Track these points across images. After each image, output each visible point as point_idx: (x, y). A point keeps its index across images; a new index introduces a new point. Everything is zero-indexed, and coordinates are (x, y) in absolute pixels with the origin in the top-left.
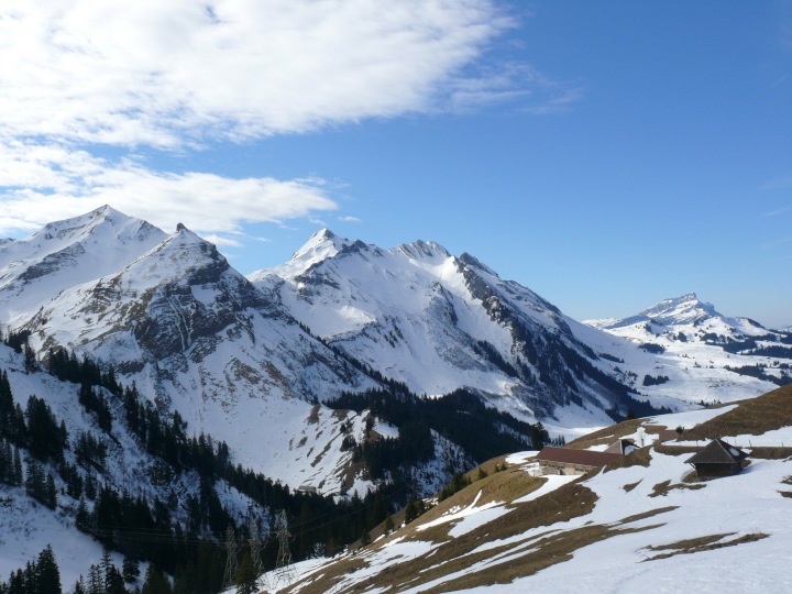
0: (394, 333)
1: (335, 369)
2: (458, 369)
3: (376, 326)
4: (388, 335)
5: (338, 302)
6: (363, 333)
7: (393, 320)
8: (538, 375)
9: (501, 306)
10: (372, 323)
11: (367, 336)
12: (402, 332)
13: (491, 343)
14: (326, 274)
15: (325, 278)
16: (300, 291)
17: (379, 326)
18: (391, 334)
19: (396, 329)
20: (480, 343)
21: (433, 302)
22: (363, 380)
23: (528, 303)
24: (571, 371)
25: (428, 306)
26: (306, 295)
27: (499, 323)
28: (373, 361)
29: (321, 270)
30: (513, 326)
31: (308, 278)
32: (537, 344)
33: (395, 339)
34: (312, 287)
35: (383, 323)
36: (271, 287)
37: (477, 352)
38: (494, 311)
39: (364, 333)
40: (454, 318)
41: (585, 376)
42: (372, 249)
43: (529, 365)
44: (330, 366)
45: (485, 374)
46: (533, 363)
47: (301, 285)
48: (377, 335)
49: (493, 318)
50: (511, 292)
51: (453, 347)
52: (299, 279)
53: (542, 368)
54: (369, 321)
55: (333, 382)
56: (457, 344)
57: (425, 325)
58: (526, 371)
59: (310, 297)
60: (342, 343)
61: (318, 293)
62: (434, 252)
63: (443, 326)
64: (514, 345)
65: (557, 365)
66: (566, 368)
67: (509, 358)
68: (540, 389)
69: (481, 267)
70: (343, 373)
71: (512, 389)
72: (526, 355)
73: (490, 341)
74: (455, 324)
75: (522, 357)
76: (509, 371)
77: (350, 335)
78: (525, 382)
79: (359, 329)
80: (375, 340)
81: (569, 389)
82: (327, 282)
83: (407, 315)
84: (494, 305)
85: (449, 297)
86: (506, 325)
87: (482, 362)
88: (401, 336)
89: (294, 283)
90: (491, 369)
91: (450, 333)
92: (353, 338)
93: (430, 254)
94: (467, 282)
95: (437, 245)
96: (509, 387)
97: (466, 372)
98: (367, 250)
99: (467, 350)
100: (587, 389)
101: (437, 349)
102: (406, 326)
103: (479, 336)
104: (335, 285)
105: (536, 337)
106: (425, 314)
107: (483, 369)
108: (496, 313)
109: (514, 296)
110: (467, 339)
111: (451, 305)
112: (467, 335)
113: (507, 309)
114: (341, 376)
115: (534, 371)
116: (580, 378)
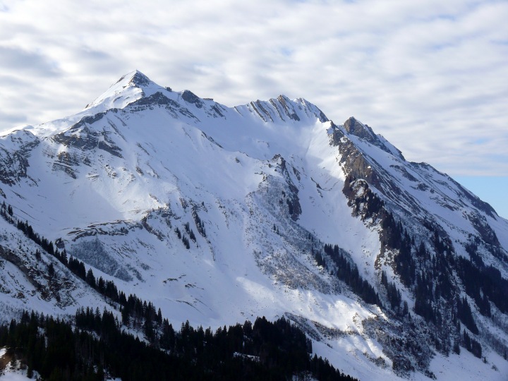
0: (193, 227)
1: (31, 275)
2: (286, 287)
3: (166, 215)
4: (182, 229)
5: (115, 175)
6: (144, 225)
7: (195, 207)
8: (411, 304)
9: (369, 194)
10: (160, 210)
11: (149, 229)
12: (206, 227)
13: (346, 249)
14: (104, 133)
15: (101, 139)
16: (61, 157)
17: (171, 214)
18: (187, 227)
19: (198, 220)
20: (328, 249)
21: (265, 184)
22: (80, 295)
23: (435, 195)
24: (471, 301)
25: (256, 188)
26: (68, 164)
27: (364, 219)
28: (146, 268)
29: (97, 127)
30: (384, 225)
31: (74, 138)
32: (418, 254)
33: (193, 237)
34: (79, 152)
35: (179, 211)
36: (16, 147)
37: (321, 262)
38: (358, 201)
39: (146, 226)
40: (294, 209)
41: (494, 310)
42: (208, 106)
43: (400, 286)
44: (24, 270)
45: (327, 296)
46: (407, 282)
47: (63, 148)
48: (164, 229)
49: (356, 213)
50: (412, 178)
51: (283, 252)
52: (61, 138)
53: (422, 294)
54: (156, 205)
55: (21, 296)
56: (291, 248)
57: (246, 216)
58: (394, 296)
59: (74, 167)
60: (101, 238)
61: (87, 162)
62: (301, 113)
63: (274, 220)
64: (382, 255)
65: (446, 289)
66: (463, 295)
67: (370, 275)
68: (413, 326)
69: (374, 139)
70: (44, 282)
71: (364, 323)
72: (397, 270)
73: (345, 246)
74: (295, 218)
75: (390, 272)
76: (367, 295)
77: (119, 227)
78: (388, 313)
79: (139, 218)
80: (160, 237)
81: (463, 328)
82: (102, 146)
83: (220, 199)
84: (361, 192)
85: (293, 177)
86: (373, 224)
87: (326, 278)
88: (203, 232)
89: (53, 145)
90: (338, 290)
91: (282, 231)
92: (124, 231)
93: (295, 117)
94: (343, 160)
95: (309, 104)
96: (359, 320)
97: (296, 292)
98: (199, 106)
99: (306, 258)
100: (494, 330)
101: (257, 255)
102: (214, 218)
103: (328, 238)
104: (115, 151)
105: (418, 245)
106: (249, 200)
107: (324, 288)
108: (362, 205)
109: (415, 184)
110: (309, 242)
111: (294, 189)
112: (310, 237)
113: (378, 199)
114: (39, 287)
115: (407, 297)
116: (485, 311)
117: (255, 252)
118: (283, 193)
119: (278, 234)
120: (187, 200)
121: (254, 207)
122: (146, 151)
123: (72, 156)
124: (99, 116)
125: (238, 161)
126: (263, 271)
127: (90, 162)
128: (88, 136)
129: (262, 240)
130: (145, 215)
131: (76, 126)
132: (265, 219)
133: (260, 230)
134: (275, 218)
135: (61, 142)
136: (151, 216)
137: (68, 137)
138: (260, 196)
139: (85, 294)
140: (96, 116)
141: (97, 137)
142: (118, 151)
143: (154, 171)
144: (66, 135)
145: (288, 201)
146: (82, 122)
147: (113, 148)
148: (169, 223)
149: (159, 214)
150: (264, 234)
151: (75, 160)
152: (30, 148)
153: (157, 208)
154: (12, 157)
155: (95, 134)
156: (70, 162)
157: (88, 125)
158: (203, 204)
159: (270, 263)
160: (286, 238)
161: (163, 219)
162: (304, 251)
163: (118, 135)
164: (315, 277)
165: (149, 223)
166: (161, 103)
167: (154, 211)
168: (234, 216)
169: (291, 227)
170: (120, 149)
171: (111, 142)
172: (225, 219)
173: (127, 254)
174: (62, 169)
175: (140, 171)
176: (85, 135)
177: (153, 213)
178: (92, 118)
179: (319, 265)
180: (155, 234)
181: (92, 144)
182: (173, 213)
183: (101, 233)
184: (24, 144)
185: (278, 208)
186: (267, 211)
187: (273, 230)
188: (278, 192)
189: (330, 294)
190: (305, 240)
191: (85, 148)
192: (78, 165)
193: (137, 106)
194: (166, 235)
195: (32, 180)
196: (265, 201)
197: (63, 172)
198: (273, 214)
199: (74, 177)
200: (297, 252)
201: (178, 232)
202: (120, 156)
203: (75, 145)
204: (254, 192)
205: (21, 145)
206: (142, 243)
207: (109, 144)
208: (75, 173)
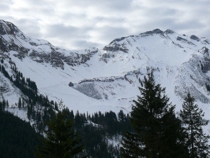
117: (176, 87)
118: (200, 61)
119: (192, 79)
120: (150, 67)
121: (184, 68)
122: (139, 50)
123: (107, 54)
124: (123, 38)
125: (185, 51)
126: (176, 94)
127: (114, 56)
128: (116, 46)
129: (182, 81)
130: (126, 74)
131: (111, 43)
132: (187, 73)
133: (182, 77)
134: (193, 72)
135: (105, 50)
136: (129, 74)
137: (108, 47)
138: (188, 64)
139: (13, 94)
140: (121, 38)
141: (120, 46)
142: (127, 51)
143: (139, 57)
144: (107, 47)
145: (202, 65)
146: (114, 41)
147: (124, 50)
148: (137, 76)
149: (134, 73)
150: (183, 79)
151: (108, 56)
152: (93, 53)
153: (133, 70)
154: (79, 56)
155: (119, 45)
156: (106, 57)
157: (117, 42)
158: (158, 68)
159: (181, 91)
160: (195, 80)
161: (135, 75)
162: (202, 85)
163: (129, 44)
164: (202, 96)
165: (127, 77)
166: (158, 33)
167: (131, 72)
168: (171, 72)
169: (200, 76)
170: (128, 50)
171: (125, 47)
172: (167, 74)
173: (107, 89)
174: (103, 60)
175: (133, 57)
176: (114, 46)
177: (130, 73)
178: (119, 39)
179: (208, 91)
180: (129, 81)
181: (117, 49)
182: (140, 72)
183: (97, 81)
184: (91, 52)
185: (196, 68)
186: (190, 70)
187: (190, 77)
188: (198, 61)
189: (208, 103)
190: (206, 80)
191: (114, 51)
192: (109, 58)
193: (145, 35)
194: (134, 81)
195: (87, 65)
196: (190, 65)
197: (103, 61)
198: (193, 71)
199: (106, 63)
200: (199, 86)
201: (139, 80)
202: (127, 52)
203: (110, 50)
204: (186, 62)
205: (88, 52)
206: (119, 85)
207: (123, 48)
208: (107, 61)
